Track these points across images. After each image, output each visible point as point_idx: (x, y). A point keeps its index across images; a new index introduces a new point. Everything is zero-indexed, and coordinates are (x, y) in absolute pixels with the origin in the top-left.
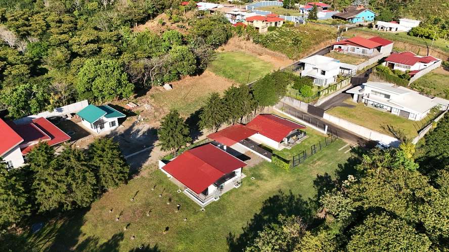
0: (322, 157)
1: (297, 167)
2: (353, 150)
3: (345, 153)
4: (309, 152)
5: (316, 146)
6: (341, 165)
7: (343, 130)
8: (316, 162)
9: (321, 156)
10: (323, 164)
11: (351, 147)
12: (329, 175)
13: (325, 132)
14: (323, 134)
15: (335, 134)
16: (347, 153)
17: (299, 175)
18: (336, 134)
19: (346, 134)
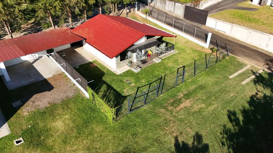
0: (195, 91)
1: (138, 111)
2: (259, 79)
3: (244, 83)
4: (170, 80)
5: (186, 69)
6: (234, 114)
7: (236, 44)
8: (180, 101)
9: (193, 87)
10: (196, 108)
11: (254, 73)
12: (205, 141)
13: (206, 45)
14: (203, 47)
15: (223, 48)
16: (247, 84)
17: (135, 135)
18: (225, 48)
19: (242, 49)
